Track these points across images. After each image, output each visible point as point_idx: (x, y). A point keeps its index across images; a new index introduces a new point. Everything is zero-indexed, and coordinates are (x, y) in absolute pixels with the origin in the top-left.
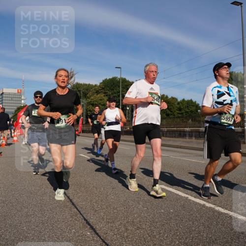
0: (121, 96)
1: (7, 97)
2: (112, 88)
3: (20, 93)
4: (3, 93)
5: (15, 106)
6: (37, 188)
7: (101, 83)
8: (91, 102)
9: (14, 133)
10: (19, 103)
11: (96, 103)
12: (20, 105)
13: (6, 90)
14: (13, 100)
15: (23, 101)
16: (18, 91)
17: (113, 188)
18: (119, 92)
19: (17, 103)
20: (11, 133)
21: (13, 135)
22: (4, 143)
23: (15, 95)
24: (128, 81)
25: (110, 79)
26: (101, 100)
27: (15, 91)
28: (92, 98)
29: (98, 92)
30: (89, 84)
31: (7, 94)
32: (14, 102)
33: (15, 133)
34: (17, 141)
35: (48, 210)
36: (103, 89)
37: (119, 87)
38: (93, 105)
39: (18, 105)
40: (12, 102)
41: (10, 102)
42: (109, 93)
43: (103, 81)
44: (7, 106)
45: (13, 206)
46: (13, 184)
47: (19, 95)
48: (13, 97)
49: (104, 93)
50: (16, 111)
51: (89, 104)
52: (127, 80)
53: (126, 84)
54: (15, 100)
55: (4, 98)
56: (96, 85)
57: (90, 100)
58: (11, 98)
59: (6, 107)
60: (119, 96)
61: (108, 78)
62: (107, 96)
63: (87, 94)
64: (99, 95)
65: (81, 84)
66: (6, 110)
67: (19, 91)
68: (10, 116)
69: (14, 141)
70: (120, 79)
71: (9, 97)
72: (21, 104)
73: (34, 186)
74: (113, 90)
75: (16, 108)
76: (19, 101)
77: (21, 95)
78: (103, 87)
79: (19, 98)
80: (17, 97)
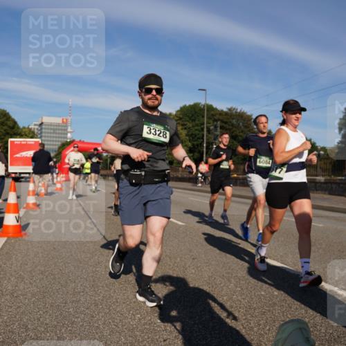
0: (205, 130)
1: (48, 129)
2: (193, 118)
3: (65, 123)
4: (42, 123)
5: (58, 141)
6: (89, 255)
7: (178, 111)
9: (57, 178)
10: (64, 138)
12: (65, 140)
13: (46, 120)
14: (56, 133)
15: (69, 135)
16: (63, 121)
17: (193, 259)
18: (203, 124)
19: (61, 138)
20: (53, 179)
21: (55, 180)
22: (43, 191)
23: (59, 126)
24: (216, 109)
25: (190, 106)
27: (58, 120)
31: (48, 125)
32: (57, 135)
33: (59, 179)
34: (61, 189)
35: (103, 287)
36: (180, 119)
37: (203, 117)
39: (62, 139)
40: (55, 135)
41: (52, 135)
42: (190, 125)
43: (181, 108)
44: (48, 141)
45: (54, 279)
46: (54, 248)
47: (64, 126)
48: (56, 129)
49: (183, 125)
50: (59, 148)
52: (214, 106)
53: (212, 112)
54: (59, 133)
55: (43, 130)
56: (170, 114)
58: (54, 129)
59: (46, 143)
60: (203, 129)
61: (187, 105)
62: (185, 129)
66: (46, 147)
67: (65, 120)
68: (52, 155)
69: (57, 189)
70: (204, 106)
71: (51, 129)
72: (66, 138)
73: (84, 252)
74: (194, 120)
75: (60, 143)
76: (64, 134)
77: (67, 126)
78: (181, 116)
79: (64, 130)
80: (62, 130)
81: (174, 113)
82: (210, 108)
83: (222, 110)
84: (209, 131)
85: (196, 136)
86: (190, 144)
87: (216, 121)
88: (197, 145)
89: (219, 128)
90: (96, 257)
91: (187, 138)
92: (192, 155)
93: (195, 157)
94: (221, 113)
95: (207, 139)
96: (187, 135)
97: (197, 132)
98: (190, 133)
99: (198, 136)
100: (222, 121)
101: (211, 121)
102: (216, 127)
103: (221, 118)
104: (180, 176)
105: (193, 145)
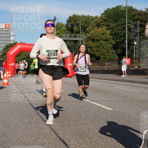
7: (102, 14)
8: (91, 37)
10: (8, 40)
11: (98, 38)
12: (9, 42)
14: (1, 37)
15: (12, 38)
16: (6, 27)
18: (125, 24)
19: (5, 40)
23: (3, 31)
24: (136, 10)
25: (113, 8)
26: (102, 34)
27: (2, 26)
28: (92, 32)
29: (98, 25)
30: (88, 16)
32: (2, 39)
33: (5, 75)
34: (7, 84)
36: (105, 20)
37: (125, 18)
38: (93, 40)
39: (7, 42)
42: (113, 25)
43: (105, 11)
47: (7, 31)
48: (1, 34)
49: (107, 26)
50: (4, 50)
51: (89, 39)
52: (134, 8)
53: (133, 13)
54: (3, 37)
56: (96, 17)
57: (90, 35)
60: (124, 29)
61: (111, 8)
62: (109, 29)
63: (87, 27)
64: (100, 29)
65: (79, 16)
67: (7, 26)
69: (4, 84)
70: (125, 8)
72: (10, 40)
75: (4, 45)
76: (8, 37)
77: (10, 31)
78: (106, 18)
79: (8, 34)
80: (5, 34)
81: (100, 16)
82: (131, 9)
83: (141, 11)
84: (130, 30)
85: (118, 35)
86: (113, 42)
87: (136, 20)
88: (120, 42)
89: (138, 27)
90: (40, 140)
91: (111, 36)
92: (115, 51)
93: (119, 53)
94: (140, 13)
95: (128, 37)
96: (110, 34)
97: (120, 31)
98: (113, 33)
99: (120, 35)
100: (141, 21)
101: (131, 21)
102: (136, 26)
103: (140, 17)
104: (106, 69)
105: (116, 42)
